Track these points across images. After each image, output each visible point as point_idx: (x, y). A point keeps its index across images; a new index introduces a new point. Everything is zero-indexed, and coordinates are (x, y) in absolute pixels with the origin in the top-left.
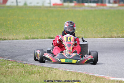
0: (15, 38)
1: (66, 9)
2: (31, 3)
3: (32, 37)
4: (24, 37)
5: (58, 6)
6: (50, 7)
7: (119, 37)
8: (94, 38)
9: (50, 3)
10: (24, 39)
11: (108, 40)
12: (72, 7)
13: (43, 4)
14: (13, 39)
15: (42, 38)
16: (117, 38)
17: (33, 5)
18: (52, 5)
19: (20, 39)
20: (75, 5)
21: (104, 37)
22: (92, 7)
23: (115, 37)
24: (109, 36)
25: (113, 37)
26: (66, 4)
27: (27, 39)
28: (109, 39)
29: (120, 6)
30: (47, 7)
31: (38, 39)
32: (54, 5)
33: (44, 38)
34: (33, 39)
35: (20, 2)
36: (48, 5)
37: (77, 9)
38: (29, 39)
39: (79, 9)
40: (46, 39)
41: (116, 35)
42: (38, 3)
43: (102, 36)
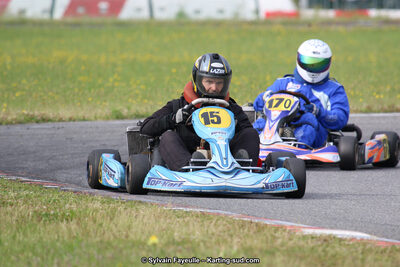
0: (81, 114)
2: (197, 12)
4: (107, 111)
5: (279, 19)
9: (257, 12)
10: (107, 119)
11: (378, 118)
13: (236, 14)
14: (70, 119)
17: (202, 16)
18: (262, 15)
19: (96, 119)
20: (338, 15)
21: (369, 110)
24: (386, 107)
27: (119, 117)
28: (384, 118)
32: (268, 15)
35: (162, 9)
38: (123, 118)
42: (221, 11)
43: (364, 106)
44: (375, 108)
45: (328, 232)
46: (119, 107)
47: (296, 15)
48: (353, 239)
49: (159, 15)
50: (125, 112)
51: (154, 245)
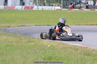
0: (30, 25)
1: (62, 12)
2: (45, 9)
3: (39, 25)
4: (35, 25)
5: (59, 10)
6: (54, 11)
7: (84, 25)
8: (71, 25)
9: (55, 9)
10: (35, 26)
12: (66, 11)
13: (51, 9)
14: (29, 26)
15: (44, 26)
16: (83, 26)
17: (46, 10)
18: (56, 10)
19: (33, 26)
20: (68, 10)
21: (76, 25)
22: (76, 11)
23: (82, 25)
24: (79, 24)
25: (81, 25)
26: (63, 9)
27: (36, 25)
29: (90, 10)
30: (53, 11)
31: (42, 26)
32: (57, 9)
33: (45, 25)
34: (39, 26)
35: (40, 8)
36: (54, 10)
37: (68, 12)
38: (37, 26)
39: (69, 12)
40: (46, 26)
41: (82, 24)
42: (49, 9)
43: (76, 24)
44: (77, 25)
45: (75, 45)
46: (36, 24)
47: (61, 9)
48: (79, 46)
49: (39, 9)
50: (37, 25)
51: (49, 47)
